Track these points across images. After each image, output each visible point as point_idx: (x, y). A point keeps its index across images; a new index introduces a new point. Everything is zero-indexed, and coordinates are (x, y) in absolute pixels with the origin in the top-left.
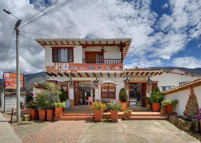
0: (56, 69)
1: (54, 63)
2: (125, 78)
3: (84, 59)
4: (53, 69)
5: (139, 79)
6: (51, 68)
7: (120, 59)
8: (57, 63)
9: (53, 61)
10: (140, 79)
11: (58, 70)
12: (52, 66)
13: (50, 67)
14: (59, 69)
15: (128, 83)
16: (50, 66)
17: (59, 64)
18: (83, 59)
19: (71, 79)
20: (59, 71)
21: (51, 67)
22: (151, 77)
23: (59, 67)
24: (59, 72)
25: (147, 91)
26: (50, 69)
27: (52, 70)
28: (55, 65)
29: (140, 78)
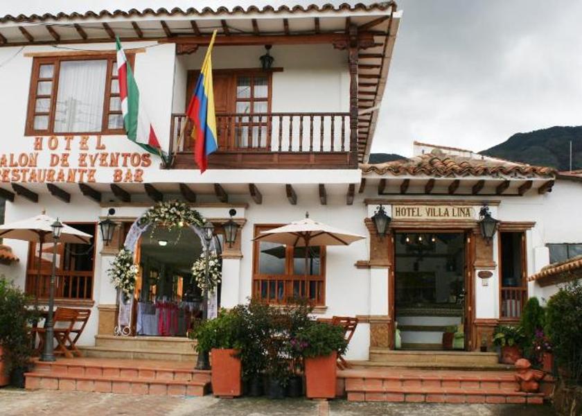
0: (40, 171)
1: (32, 139)
2: (372, 210)
3: (180, 116)
4: (24, 171)
5: (437, 213)
6: (16, 165)
7: (343, 115)
8: (46, 139)
9: (30, 131)
10: (443, 211)
11: (51, 173)
12: (23, 155)
13: (8, 158)
14: (57, 169)
15: (385, 234)
16: (12, 156)
17: (57, 142)
18: (173, 116)
19: (112, 212)
20: (56, 177)
21: (16, 160)
22: (497, 203)
23: (55, 159)
24: (55, 183)
25: (477, 271)
26: (12, 169)
27: (21, 174)
28: (36, 149)
29: (443, 208)
